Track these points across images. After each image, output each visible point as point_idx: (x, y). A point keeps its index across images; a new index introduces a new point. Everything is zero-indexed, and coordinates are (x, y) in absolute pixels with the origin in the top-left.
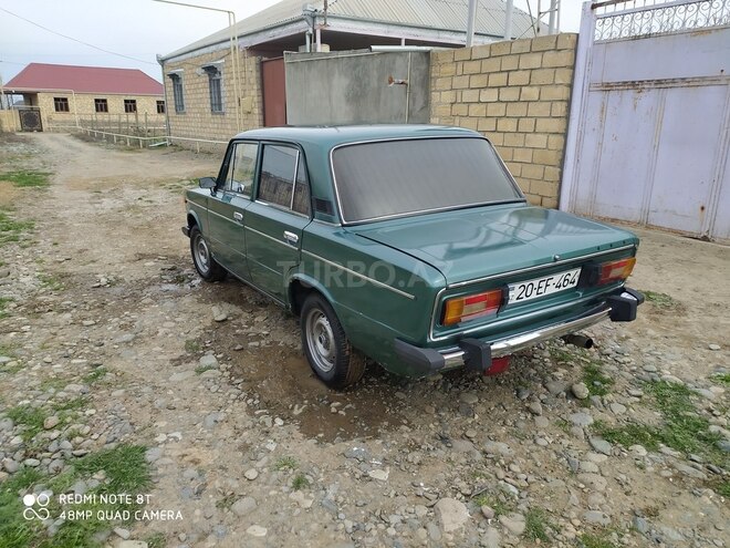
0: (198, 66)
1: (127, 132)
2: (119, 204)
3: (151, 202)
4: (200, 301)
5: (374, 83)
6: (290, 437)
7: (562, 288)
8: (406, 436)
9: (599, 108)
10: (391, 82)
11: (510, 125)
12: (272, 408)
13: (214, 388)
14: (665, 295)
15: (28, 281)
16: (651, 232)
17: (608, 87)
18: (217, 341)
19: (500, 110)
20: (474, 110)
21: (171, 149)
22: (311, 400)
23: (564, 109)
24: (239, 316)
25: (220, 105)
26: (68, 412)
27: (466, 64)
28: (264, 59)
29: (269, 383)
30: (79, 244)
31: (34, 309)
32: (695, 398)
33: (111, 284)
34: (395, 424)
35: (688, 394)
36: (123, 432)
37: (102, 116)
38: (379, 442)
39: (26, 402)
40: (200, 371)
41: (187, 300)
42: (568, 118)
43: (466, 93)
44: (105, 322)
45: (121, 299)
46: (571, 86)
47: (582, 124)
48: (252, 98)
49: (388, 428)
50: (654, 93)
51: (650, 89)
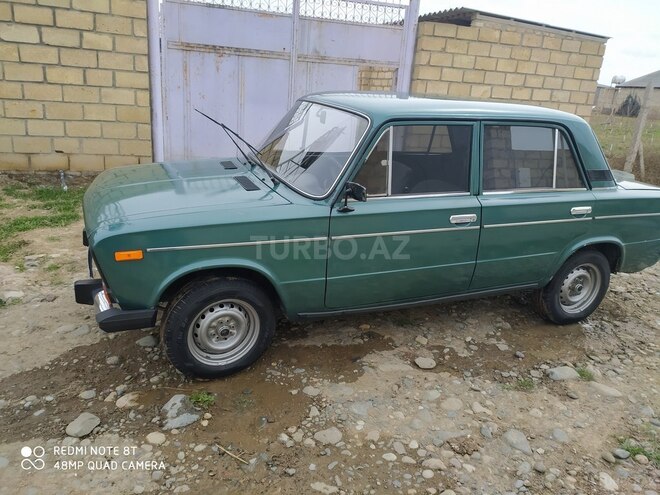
9: (182, 68)
17: (188, 47)
23: (145, 64)
42: (149, 73)
46: (148, 40)
47: (165, 81)
50: (234, 58)
51: (229, 55)
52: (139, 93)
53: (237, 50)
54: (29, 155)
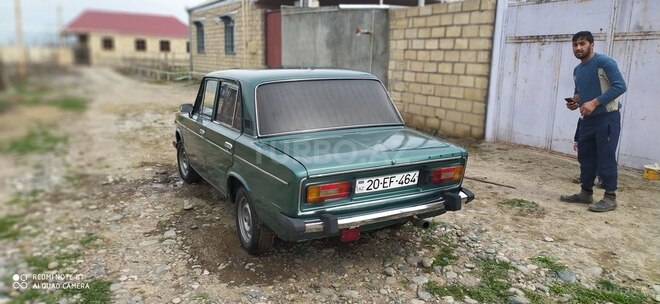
0: (216, 16)
1: (158, 68)
2: (138, 125)
3: (163, 124)
4: (177, 196)
5: (348, 32)
6: (211, 281)
7: (404, 185)
8: (291, 285)
9: (513, 57)
10: (358, 31)
11: (447, 68)
12: (204, 264)
13: (168, 251)
14: (533, 203)
15: (56, 179)
16: (553, 157)
17: (519, 40)
18: (181, 223)
19: (439, 56)
20: (422, 55)
21: (192, 82)
22: (234, 261)
23: (486, 57)
24: (202, 207)
25: (232, 47)
26: (66, 260)
27: (415, 19)
28: (269, 11)
29: (209, 250)
30: (99, 154)
31: (56, 197)
32: (512, 271)
33: (116, 182)
34: (287, 277)
35: (508, 268)
36: (98, 274)
37: (141, 55)
38: (271, 287)
39: (39, 254)
40: (161, 241)
41: (167, 195)
42: (489, 63)
43: (415, 42)
44: (105, 207)
45: (119, 193)
46: (492, 39)
47: (501, 69)
48: (257, 42)
49: (280, 280)
50: (553, 45)
51: (550, 42)
52: (478, 79)
53: (557, 37)
54: (426, 117)
